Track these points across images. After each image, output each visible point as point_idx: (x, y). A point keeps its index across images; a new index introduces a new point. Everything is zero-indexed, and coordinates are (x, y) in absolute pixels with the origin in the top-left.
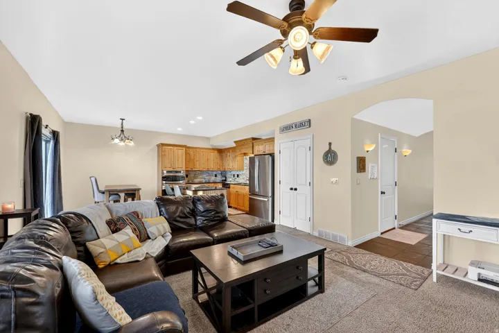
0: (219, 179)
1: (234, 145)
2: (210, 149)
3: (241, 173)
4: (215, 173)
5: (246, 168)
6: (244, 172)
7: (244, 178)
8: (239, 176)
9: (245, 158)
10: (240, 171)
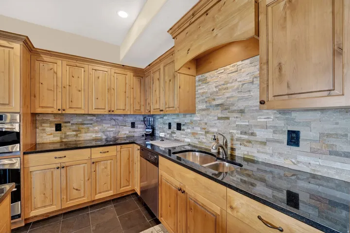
0: (140, 131)
3: (186, 119)
4: (131, 120)
5: (203, 106)
6: (195, 119)
7: (197, 134)
8: (182, 128)
9: (199, 80)
10: (185, 115)
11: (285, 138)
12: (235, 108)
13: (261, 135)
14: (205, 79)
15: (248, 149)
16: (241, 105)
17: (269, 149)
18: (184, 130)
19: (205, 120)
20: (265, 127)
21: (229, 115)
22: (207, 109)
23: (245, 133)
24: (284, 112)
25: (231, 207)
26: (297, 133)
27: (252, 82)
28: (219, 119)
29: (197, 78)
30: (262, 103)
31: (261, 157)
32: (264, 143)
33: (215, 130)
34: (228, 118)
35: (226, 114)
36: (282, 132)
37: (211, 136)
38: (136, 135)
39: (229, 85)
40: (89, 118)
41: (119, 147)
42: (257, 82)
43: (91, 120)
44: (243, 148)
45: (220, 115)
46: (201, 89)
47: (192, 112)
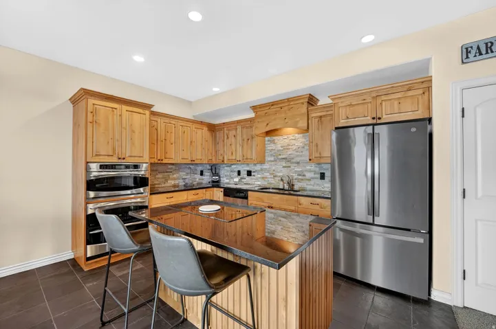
0: (207, 178)
1: (252, 115)
2: (194, 122)
3: (258, 167)
4: (200, 168)
5: (272, 159)
6: (265, 167)
7: (266, 178)
8: (252, 174)
9: (268, 141)
10: (255, 165)
11: (319, 176)
12: (294, 161)
13: (309, 175)
14: (274, 140)
15: (301, 184)
16: (298, 159)
17: (312, 182)
18: (254, 176)
19: (274, 168)
20: (310, 171)
21: (289, 165)
22: (275, 161)
23: (300, 175)
24: (319, 164)
25: (300, 204)
26: (324, 174)
27: (304, 147)
28: (284, 167)
29: (267, 139)
30: (310, 160)
31: (309, 187)
32: (309, 180)
33: (281, 174)
34: (290, 167)
35: (289, 164)
36: (318, 173)
37: (278, 179)
38: (204, 182)
39: (290, 147)
40: (170, 167)
41: (204, 190)
42: (307, 147)
43: (171, 169)
44: (299, 184)
45: (284, 165)
46: (270, 147)
47: (262, 162)
